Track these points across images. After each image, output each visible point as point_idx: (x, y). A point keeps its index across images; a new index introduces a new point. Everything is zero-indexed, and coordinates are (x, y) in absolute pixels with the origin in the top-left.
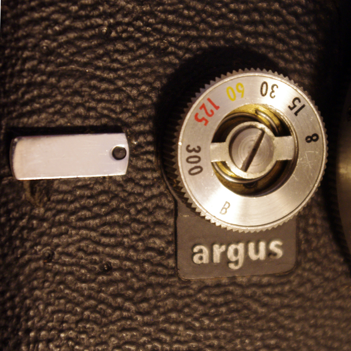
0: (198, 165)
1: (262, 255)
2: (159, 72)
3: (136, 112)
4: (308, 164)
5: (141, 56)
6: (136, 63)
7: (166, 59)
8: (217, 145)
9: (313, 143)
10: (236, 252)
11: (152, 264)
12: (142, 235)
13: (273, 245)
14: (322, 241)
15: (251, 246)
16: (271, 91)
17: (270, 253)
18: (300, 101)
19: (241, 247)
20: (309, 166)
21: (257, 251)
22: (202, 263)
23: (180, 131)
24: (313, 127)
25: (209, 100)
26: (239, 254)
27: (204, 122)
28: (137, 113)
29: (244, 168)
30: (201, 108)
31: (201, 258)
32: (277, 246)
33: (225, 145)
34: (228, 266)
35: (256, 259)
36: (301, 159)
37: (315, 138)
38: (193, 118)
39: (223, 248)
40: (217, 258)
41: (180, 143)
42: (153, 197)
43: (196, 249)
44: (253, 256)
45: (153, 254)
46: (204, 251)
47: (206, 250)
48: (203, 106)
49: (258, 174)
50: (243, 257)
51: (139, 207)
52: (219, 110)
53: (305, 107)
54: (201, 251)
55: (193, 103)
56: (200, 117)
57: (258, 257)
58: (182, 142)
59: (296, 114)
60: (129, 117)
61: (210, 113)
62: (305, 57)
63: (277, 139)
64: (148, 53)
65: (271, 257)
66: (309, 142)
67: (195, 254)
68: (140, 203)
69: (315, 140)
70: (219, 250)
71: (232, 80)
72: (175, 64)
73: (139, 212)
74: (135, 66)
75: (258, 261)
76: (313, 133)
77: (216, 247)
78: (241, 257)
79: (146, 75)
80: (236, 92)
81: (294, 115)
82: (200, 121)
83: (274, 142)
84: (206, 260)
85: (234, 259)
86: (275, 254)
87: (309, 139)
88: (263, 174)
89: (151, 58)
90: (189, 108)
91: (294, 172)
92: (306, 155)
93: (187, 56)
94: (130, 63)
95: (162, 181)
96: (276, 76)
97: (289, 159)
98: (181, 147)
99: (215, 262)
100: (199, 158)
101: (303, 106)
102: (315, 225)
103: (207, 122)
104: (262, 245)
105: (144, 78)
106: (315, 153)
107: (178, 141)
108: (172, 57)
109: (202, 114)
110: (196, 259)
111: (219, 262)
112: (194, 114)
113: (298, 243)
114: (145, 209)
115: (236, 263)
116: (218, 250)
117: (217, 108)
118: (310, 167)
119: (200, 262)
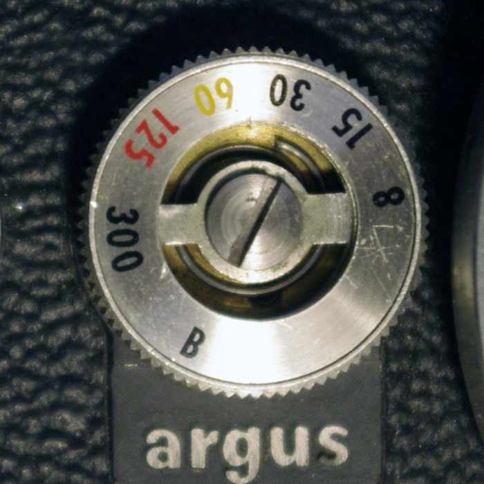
0: (132, 249)
1: (301, 455)
2: (72, 60)
3: (21, 143)
4: (379, 253)
5: (34, 28)
6: (22, 41)
7: (88, 34)
8: (177, 209)
9: (390, 207)
10: (242, 447)
11: (58, 466)
12: (36, 404)
13: (326, 436)
14: (443, 433)
15: (277, 434)
16: (294, 94)
17: (319, 453)
18: (359, 117)
19: (253, 436)
20: (382, 258)
21: (290, 447)
22: (167, 468)
23: (94, 178)
24: (392, 173)
25: (157, 113)
26: (249, 450)
27: (145, 159)
28: (25, 146)
29: (236, 259)
30: (139, 130)
31: (163, 457)
32: (336, 437)
33: (197, 208)
34: (224, 476)
35: (287, 464)
36: (363, 242)
37: (394, 196)
38: (122, 150)
39: (214, 436)
40: (199, 459)
41: (93, 204)
42: (60, 323)
43: (153, 437)
44: (280, 457)
45: (61, 445)
46: (169, 443)
47: (173, 439)
48: (144, 126)
49: (270, 272)
50: (258, 458)
51: (30, 343)
52: (178, 133)
53: (372, 130)
54: (163, 442)
55: (121, 118)
56: (137, 148)
57: (292, 459)
58: (98, 200)
59: (351, 144)
60: (8, 154)
61: (159, 141)
62: (398, 29)
63: (312, 198)
64: (48, 19)
65: (323, 460)
66: (380, 205)
67: (150, 447)
68: (32, 335)
69: (396, 202)
70: (203, 440)
71: (206, 71)
72: (107, 44)
73: (29, 354)
74: (20, 47)
75: (293, 467)
76: (391, 186)
77: (197, 434)
78: (253, 459)
79: (43, 67)
80: (215, 96)
81: (346, 148)
82: (137, 156)
83: (306, 204)
84: (175, 462)
85: (238, 461)
86: (332, 456)
87: (382, 199)
88: (281, 273)
89: (55, 31)
90: (112, 129)
91: (348, 270)
92: (375, 233)
93: (134, 26)
94: (9, 41)
95: (80, 289)
96: (305, 62)
97: (341, 242)
98: (96, 210)
99: (194, 466)
100: (135, 235)
101: (368, 128)
102: (425, 395)
103: (151, 158)
104: (302, 434)
105: (38, 74)
106: (395, 229)
107: (89, 198)
108: (99, 29)
109: (141, 143)
110: (152, 458)
111: (203, 466)
112: (124, 143)
113: (387, 433)
114: (42, 348)
115: (243, 470)
116: (201, 441)
117: (174, 130)
118: (385, 260)
119: (161, 465)
